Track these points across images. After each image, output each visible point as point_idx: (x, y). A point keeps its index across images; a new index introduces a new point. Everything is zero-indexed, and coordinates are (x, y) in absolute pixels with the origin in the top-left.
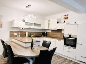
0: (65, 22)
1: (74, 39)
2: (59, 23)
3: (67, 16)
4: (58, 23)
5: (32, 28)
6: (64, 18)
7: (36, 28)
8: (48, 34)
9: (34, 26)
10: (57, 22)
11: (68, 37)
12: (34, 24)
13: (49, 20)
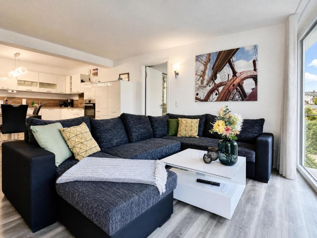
0: (90, 80)
1: (92, 105)
2: (84, 82)
3: (96, 71)
4: (82, 81)
5: (33, 91)
6: (93, 74)
7: (45, 92)
8: (75, 102)
9: (40, 87)
10: (80, 81)
11: (88, 103)
12: (40, 83)
13: (71, 77)
